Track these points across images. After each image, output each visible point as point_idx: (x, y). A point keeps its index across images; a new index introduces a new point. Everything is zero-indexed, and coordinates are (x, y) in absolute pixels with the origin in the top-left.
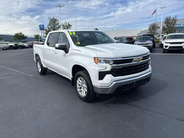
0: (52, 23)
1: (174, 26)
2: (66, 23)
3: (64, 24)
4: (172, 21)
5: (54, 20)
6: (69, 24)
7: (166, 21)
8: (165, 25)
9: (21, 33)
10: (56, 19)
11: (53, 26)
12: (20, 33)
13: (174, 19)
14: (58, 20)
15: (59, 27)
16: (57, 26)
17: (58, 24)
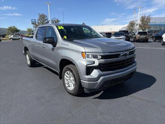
0: (41, 18)
1: (148, 24)
2: (54, 19)
5: (43, 16)
6: (57, 20)
8: (141, 23)
11: (42, 21)
13: (148, 17)
15: (48, 22)
16: (46, 22)
17: (47, 19)
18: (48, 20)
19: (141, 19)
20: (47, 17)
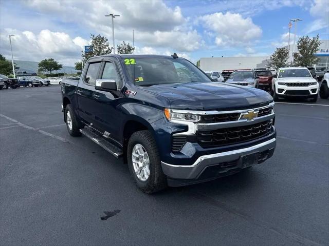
1: (314, 53)
2: (123, 45)
3: (121, 46)
4: (312, 44)
5: (100, 39)
6: (128, 46)
7: (300, 44)
8: (297, 51)
9: (52, 60)
10: (103, 38)
12: (49, 60)
13: (314, 40)
14: (107, 40)
15: (108, 52)
16: (105, 50)
17: (107, 46)
18: (109, 46)
19: (298, 44)
20: (107, 42)
